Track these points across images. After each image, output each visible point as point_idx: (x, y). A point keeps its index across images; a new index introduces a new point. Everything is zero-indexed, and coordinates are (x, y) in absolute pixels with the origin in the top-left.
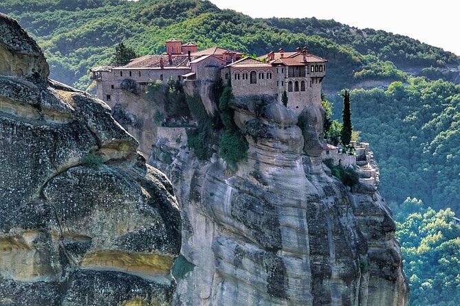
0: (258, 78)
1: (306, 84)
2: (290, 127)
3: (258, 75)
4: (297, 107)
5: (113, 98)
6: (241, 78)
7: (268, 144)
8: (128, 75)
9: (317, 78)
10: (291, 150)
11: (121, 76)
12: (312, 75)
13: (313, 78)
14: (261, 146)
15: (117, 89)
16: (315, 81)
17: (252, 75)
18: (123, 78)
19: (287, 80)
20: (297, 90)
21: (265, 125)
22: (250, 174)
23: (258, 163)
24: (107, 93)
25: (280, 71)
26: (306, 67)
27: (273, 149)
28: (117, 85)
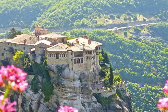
0: (60, 56)
1: (84, 60)
2: (74, 81)
3: (60, 55)
4: (79, 71)
5: (5, 55)
6: (52, 56)
7: (62, 88)
8: (11, 45)
9: (89, 57)
10: (74, 91)
11: (8, 45)
12: (87, 56)
13: (87, 57)
14: (59, 89)
15: (7, 51)
16: (89, 58)
17: (57, 55)
18: (9, 46)
19: (74, 58)
20: (79, 62)
21: (61, 80)
22: (54, 102)
23: (58, 97)
24: (2, 52)
25: (70, 54)
26: (84, 52)
27: (65, 91)
28: (7, 49)
